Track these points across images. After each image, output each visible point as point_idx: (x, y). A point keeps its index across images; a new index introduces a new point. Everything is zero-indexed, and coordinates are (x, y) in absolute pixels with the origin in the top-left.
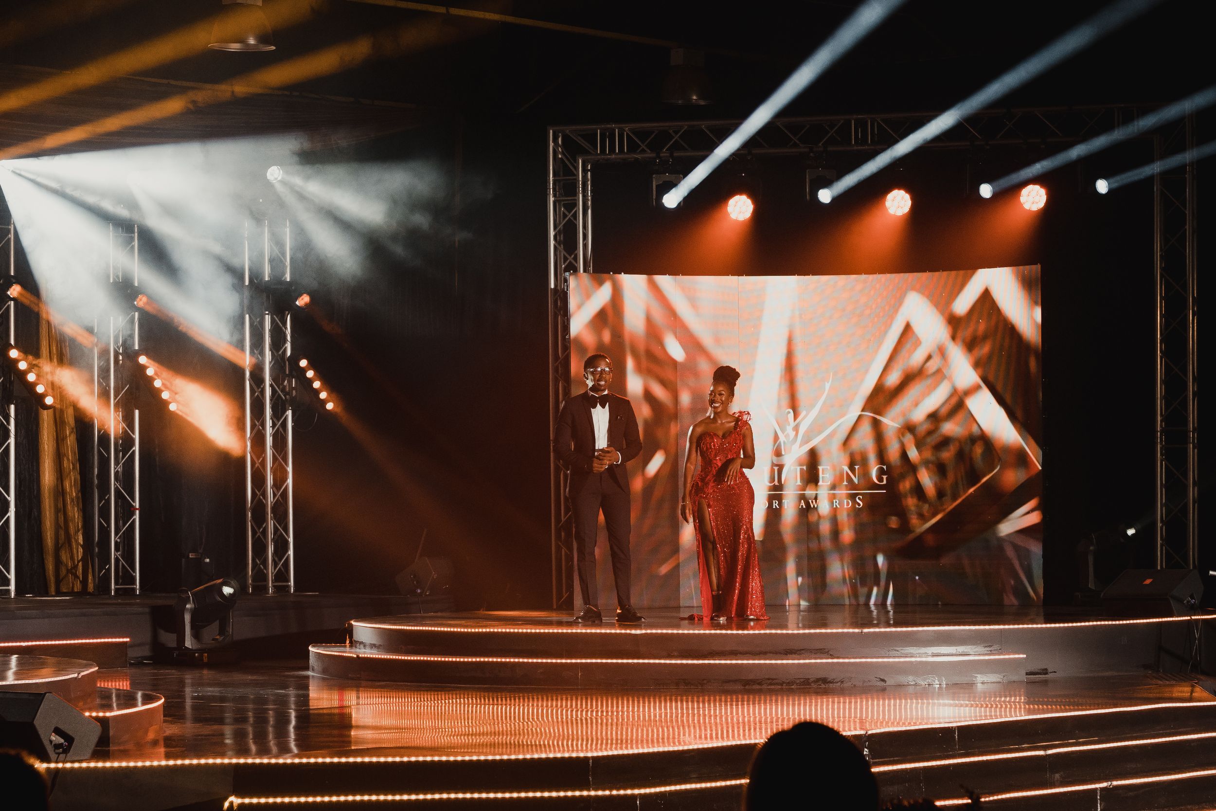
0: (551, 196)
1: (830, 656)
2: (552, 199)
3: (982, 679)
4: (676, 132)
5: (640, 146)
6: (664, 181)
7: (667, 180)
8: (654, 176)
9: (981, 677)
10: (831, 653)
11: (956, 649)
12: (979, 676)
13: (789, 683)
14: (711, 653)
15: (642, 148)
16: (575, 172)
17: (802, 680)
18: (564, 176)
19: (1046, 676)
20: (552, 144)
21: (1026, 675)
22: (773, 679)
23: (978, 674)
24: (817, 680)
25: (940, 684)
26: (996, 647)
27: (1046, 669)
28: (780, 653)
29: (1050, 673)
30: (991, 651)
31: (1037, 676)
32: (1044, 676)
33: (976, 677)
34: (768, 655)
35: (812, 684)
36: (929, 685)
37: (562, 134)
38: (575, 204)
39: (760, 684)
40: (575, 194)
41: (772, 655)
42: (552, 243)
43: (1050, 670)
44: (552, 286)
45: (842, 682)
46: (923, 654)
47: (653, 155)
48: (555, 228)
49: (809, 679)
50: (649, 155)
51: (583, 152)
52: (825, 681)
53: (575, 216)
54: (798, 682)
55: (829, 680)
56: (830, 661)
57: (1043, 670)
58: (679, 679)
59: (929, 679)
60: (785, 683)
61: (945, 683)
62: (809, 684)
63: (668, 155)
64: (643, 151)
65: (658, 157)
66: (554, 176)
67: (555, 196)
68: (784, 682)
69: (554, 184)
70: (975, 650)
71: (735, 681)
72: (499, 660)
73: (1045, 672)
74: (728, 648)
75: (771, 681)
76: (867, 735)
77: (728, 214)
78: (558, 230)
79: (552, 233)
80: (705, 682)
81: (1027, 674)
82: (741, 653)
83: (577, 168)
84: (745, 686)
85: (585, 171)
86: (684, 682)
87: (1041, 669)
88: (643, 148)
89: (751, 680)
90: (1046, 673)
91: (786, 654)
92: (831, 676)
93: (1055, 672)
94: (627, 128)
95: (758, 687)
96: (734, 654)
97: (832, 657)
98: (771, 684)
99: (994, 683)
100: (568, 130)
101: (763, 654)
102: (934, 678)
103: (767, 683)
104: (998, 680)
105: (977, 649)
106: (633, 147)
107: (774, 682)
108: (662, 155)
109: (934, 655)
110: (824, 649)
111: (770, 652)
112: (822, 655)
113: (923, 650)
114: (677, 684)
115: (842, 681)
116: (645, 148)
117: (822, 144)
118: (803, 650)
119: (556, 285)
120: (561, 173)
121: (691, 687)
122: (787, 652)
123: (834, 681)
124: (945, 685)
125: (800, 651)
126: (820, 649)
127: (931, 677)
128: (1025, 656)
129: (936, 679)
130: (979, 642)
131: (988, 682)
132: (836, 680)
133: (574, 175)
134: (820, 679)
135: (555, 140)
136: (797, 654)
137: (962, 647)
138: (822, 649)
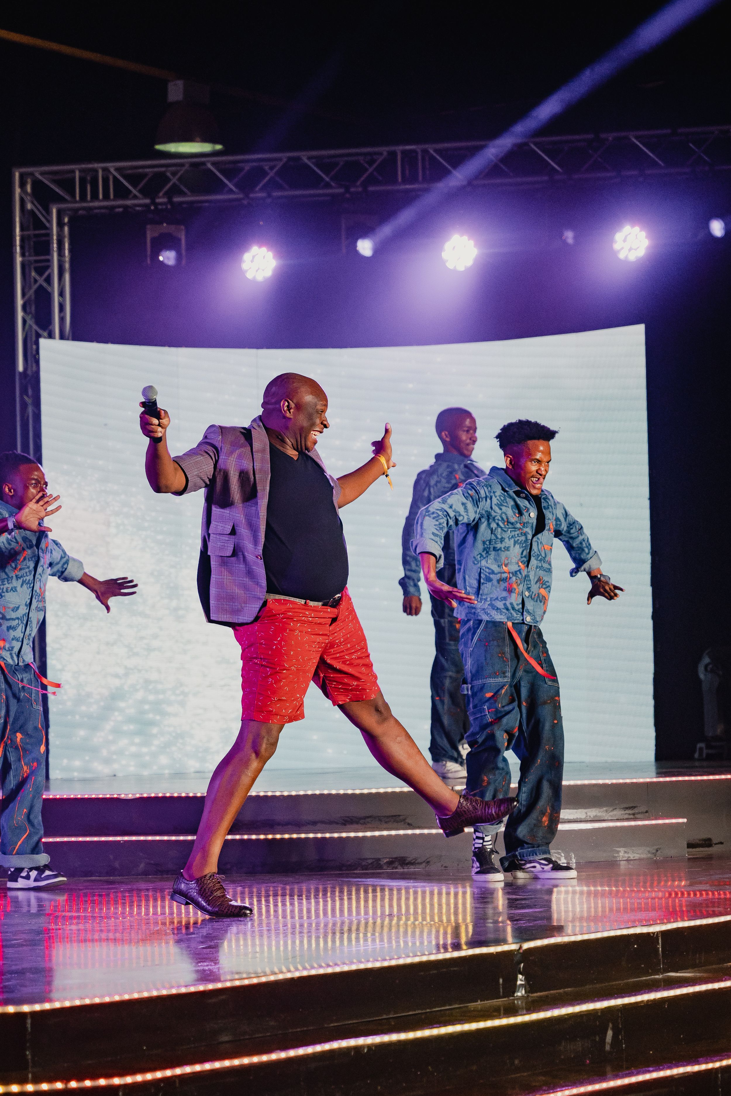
0: (18, 256)
1: (408, 826)
2: (19, 260)
3: (625, 855)
4: (175, 174)
5: (131, 191)
6: (161, 234)
7: (166, 232)
8: (149, 227)
9: (625, 852)
10: (408, 821)
11: (586, 813)
12: (622, 850)
15: (133, 193)
16: (47, 225)
17: (370, 861)
18: (35, 229)
19: (710, 849)
20: (18, 190)
21: (688, 847)
23: (620, 847)
26: (640, 809)
27: (710, 840)
28: (337, 823)
29: (716, 844)
30: (634, 814)
31: (697, 849)
32: (706, 849)
33: (620, 851)
34: (319, 826)
37: (30, 178)
38: (48, 266)
40: (49, 253)
41: (324, 825)
42: (20, 314)
43: (714, 841)
44: (21, 368)
45: (428, 862)
47: (147, 201)
48: (23, 295)
49: (379, 859)
50: (142, 201)
51: (58, 200)
52: (403, 862)
53: (49, 280)
55: (409, 859)
56: (410, 832)
57: (705, 840)
61: (574, 862)
62: (380, 867)
63: (166, 200)
64: (135, 197)
65: (153, 203)
66: (22, 229)
67: (23, 255)
69: (22, 240)
70: (611, 814)
73: (707, 843)
76: (521, 951)
77: (243, 273)
78: (27, 297)
79: (20, 302)
81: (690, 846)
83: (50, 221)
85: (60, 225)
88: (135, 194)
90: (711, 845)
91: (345, 825)
92: (411, 855)
93: (722, 843)
94: (111, 166)
97: (411, 826)
99: (640, 859)
100: (37, 171)
101: (313, 825)
102: (559, 853)
104: (650, 856)
105: (615, 812)
106: (121, 193)
108: (158, 200)
110: (399, 816)
111: (323, 822)
112: (395, 825)
116: (137, 194)
117: (361, 183)
118: (368, 817)
119: (25, 369)
120: (31, 227)
122: (346, 821)
123: (416, 862)
124: (575, 864)
125: (365, 819)
126: (392, 816)
127: (555, 853)
128: (685, 820)
129: (562, 856)
130: (617, 802)
131: (635, 858)
132: (419, 861)
133: (46, 228)
134: (396, 858)
135: (22, 185)
136: (361, 824)
137: (594, 809)
138: (395, 816)
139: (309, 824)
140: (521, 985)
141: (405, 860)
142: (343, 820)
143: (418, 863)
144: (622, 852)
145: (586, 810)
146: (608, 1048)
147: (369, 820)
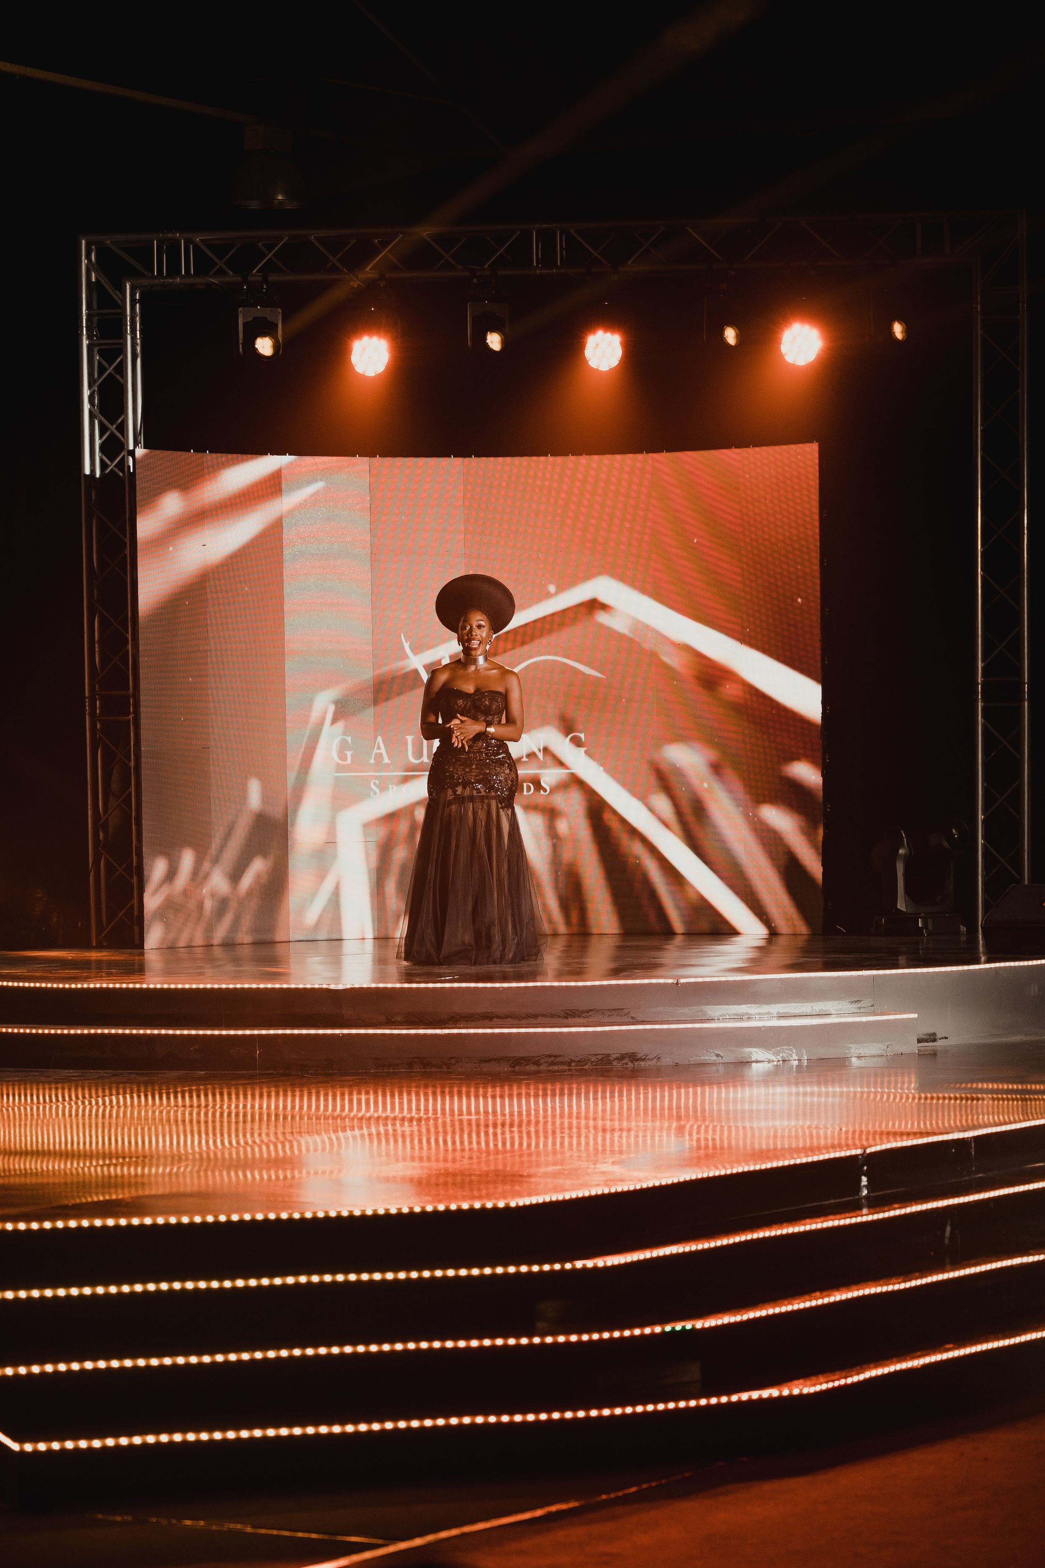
0: (84, 338)
1: (633, 1020)
2: (85, 342)
3: (857, 1052)
4: (270, 247)
5: (217, 264)
6: (254, 318)
7: (260, 315)
8: (240, 309)
9: (856, 1049)
10: (633, 1014)
11: (811, 1007)
12: (853, 1046)
13: (579, 1061)
14: (453, 1017)
15: (218, 266)
16: (120, 302)
17: (600, 1057)
18: (103, 307)
19: (934, 1044)
20: (84, 262)
21: (917, 1042)
22: (556, 1056)
23: (852, 1043)
24: (622, 1057)
25: (799, 1060)
26: (866, 1003)
27: (934, 1034)
28: (559, 1017)
29: (940, 1039)
30: (862, 1008)
31: (924, 1044)
32: (931, 1044)
33: (850, 1048)
34: (540, 1020)
35: (615, 1063)
36: (783, 1061)
37: (95, 247)
38: (122, 350)
39: (537, 1063)
40: (122, 335)
41: (544, 1019)
42: (86, 407)
43: (939, 1036)
44: (88, 471)
46: (765, 1014)
47: (239, 279)
49: (609, 1055)
50: (231, 277)
51: (133, 274)
52: (633, 1057)
53: (123, 364)
54: (593, 1059)
55: (639, 1056)
56: (640, 1027)
57: (930, 1035)
58: (414, 1058)
59: (784, 1052)
60: (575, 1061)
61: (806, 1058)
62: (610, 1062)
63: (260, 279)
64: (221, 272)
65: (246, 281)
66: (87, 308)
67: (88, 338)
68: (572, 1061)
69: (88, 320)
70: (838, 1008)
71: (498, 1060)
72: (120, 1031)
73: (932, 1038)
74: (480, 1010)
75: (554, 1059)
76: (865, 1155)
77: (351, 366)
78: (94, 388)
79: (86, 392)
80: (453, 1061)
82: (498, 1017)
83: (123, 299)
84: (514, 1067)
85: (133, 302)
86: (421, 1063)
87: (927, 1034)
88: (220, 268)
89: (523, 1058)
90: (934, 1040)
91: (565, 1018)
92: (641, 1050)
93: (946, 1038)
94: (198, 238)
95: (533, 1068)
96: (488, 1019)
97: (636, 1021)
98: (553, 1063)
99: (874, 1056)
100: (102, 238)
101: (532, 1018)
102: (790, 1050)
103: (547, 1062)
104: (880, 1052)
105: (841, 1006)
106: (203, 265)
107: (561, 1059)
108: (250, 278)
109: (781, 1017)
110: (623, 1009)
112: (620, 1019)
113: (765, 1009)
114: (410, 1065)
115: (659, 1058)
116: (225, 268)
117: (488, 266)
118: (591, 1010)
119: (93, 470)
120: (100, 304)
121: (432, 1070)
122: (567, 1014)
123: (647, 1058)
124: (806, 1061)
125: (587, 1012)
126: (616, 1009)
127: (787, 1049)
128: (916, 1016)
129: (793, 1052)
130: (843, 995)
131: (866, 1055)
132: (650, 1057)
133: (119, 307)
134: (626, 1054)
135: (88, 257)
136: (583, 1017)
137: (819, 1003)
138: (619, 1009)
139: (529, 1017)
140: (865, 1186)
141: (635, 1056)
142: (565, 1013)
143: (649, 1059)
144: (853, 1048)
145: (811, 1004)
146: (947, 1241)
147: (591, 1013)
